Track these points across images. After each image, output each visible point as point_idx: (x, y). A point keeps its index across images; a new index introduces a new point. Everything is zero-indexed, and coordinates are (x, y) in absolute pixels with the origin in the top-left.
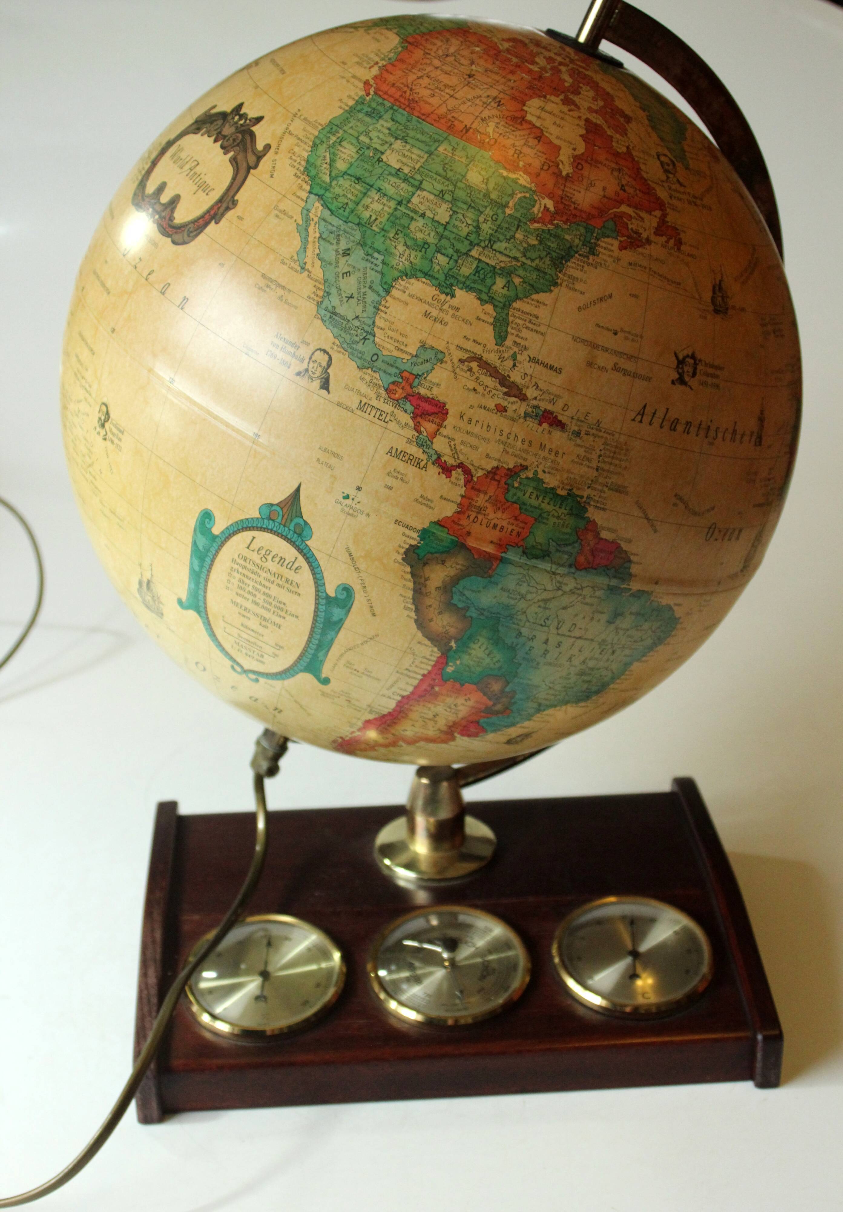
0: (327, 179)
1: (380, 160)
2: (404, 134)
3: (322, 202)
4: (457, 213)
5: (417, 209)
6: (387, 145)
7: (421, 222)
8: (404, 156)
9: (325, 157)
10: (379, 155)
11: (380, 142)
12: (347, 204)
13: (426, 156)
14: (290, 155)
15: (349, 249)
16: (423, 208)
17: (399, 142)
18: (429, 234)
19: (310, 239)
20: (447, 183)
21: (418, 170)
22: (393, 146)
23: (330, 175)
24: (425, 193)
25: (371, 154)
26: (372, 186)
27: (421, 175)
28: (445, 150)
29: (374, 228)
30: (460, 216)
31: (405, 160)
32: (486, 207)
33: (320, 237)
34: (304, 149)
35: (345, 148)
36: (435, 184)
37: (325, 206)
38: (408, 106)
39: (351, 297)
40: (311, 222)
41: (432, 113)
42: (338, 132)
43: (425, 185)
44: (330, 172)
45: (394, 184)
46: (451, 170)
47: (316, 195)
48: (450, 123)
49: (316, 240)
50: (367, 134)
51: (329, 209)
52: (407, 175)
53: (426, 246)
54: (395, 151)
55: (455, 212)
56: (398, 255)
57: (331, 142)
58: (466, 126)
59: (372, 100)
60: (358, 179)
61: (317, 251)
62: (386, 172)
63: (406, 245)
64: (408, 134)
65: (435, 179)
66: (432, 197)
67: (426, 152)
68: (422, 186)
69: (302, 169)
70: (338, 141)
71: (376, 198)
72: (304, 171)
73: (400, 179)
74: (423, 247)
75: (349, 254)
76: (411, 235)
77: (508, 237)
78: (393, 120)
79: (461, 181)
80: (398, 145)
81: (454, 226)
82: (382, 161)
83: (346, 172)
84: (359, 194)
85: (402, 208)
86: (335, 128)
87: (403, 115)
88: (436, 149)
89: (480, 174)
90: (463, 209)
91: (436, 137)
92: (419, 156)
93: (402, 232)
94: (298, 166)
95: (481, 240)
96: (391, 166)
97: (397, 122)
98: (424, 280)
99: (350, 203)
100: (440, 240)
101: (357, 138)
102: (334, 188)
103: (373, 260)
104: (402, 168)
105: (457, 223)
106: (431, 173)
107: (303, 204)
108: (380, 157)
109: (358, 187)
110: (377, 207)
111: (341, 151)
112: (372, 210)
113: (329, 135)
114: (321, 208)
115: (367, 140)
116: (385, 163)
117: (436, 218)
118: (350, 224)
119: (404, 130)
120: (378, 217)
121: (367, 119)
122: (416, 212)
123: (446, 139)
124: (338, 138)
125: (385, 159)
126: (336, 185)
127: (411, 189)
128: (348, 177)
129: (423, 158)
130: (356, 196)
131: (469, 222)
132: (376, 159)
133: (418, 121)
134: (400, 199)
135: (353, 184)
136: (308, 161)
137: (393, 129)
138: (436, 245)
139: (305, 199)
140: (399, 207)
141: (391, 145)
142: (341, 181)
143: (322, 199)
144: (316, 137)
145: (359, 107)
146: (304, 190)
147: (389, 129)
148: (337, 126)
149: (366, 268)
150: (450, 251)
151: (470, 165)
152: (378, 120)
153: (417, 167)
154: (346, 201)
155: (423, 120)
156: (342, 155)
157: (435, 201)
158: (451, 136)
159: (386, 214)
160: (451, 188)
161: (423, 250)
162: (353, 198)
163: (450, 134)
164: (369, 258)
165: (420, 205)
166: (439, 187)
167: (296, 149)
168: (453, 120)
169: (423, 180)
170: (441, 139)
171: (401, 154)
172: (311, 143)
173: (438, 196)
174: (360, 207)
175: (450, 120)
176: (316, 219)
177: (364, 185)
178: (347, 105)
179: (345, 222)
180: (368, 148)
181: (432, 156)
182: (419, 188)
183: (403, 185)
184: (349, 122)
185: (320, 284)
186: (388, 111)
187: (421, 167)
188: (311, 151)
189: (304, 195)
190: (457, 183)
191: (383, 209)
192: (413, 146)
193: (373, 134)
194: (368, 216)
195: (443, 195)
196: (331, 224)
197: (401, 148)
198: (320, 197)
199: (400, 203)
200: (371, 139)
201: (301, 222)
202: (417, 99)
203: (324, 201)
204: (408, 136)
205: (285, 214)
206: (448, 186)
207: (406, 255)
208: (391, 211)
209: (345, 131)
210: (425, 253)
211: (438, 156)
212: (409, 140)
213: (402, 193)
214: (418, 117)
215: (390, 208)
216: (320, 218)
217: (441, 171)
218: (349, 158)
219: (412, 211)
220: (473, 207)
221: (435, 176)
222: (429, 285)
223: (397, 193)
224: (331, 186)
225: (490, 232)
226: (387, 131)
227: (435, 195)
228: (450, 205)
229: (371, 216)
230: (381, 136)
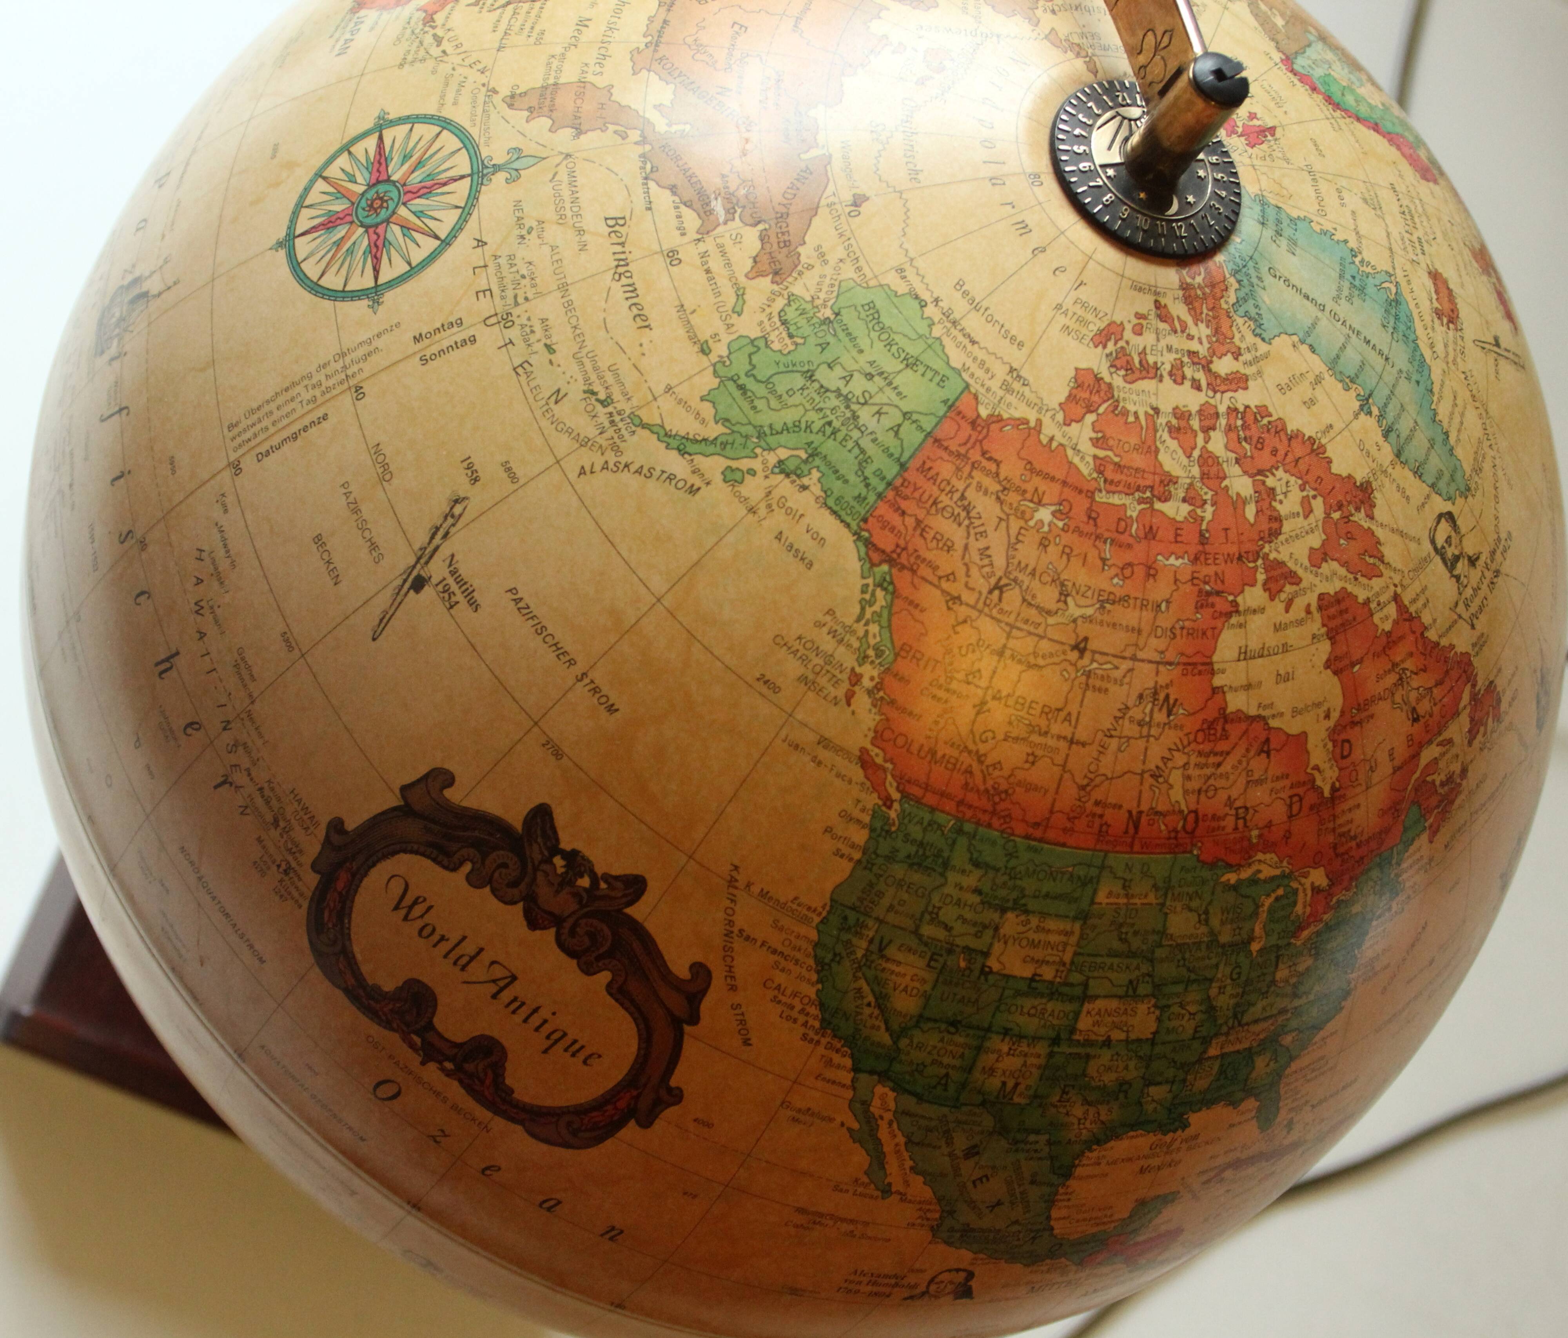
0: (887, 1039)
1: (985, 972)
2: (1015, 895)
3: (891, 1084)
4: (1169, 1006)
5: (1093, 1037)
6: (989, 932)
7: (1106, 1055)
8: (1033, 945)
9: (859, 990)
10: (980, 959)
11: (973, 930)
12: (947, 1075)
13: (1077, 925)
14: (771, 994)
15: (975, 1146)
16: (1102, 1030)
17: (1010, 915)
18: (1126, 1068)
19: (888, 1148)
20: (1135, 962)
21: (1072, 963)
22: (1002, 931)
23: (887, 1029)
24: (1100, 1004)
25: (963, 964)
26: (989, 1029)
27: (1081, 972)
28: (1110, 894)
29: (1016, 1099)
30: (1176, 1009)
31: (1038, 954)
32: (1217, 966)
33: (909, 1142)
34: (800, 977)
35: (899, 963)
36: (1112, 975)
37: (899, 1088)
38: (994, 813)
39: (999, 1203)
40: (880, 1122)
41: (1051, 812)
42: (864, 926)
43: (1095, 987)
44: (886, 1022)
45: (1033, 1011)
46: (1136, 933)
47: (871, 1072)
48: (1097, 822)
49: (903, 1148)
50: (935, 919)
51: (911, 1093)
52: (1051, 983)
53: (1125, 1087)
54: (1010, 942)
55: (1164, 1008)
56: (1075, 1121)
57: (860, 954)
58: (1130, 812)
59: (902, 815)
60: (954, 1024)
61: (909, 1163)
62: (1008, 993)
63: (1086, 1102)
64: (1022, 890)
65: (1111, 967)
66: (1114, 1004)
67: (1075, 918)
68: (1090, 992)
69: (817, 1024)
70: (874, 947)
71: (1005, 1048)
72: (822, 1028)
73: (1042, 995)
74: (1120, 1091)
75: (977, 1153)
76: (1093, 1084)
77: (1264, 990)
78: (977, 864)
79: (1160, 946)
80: (1011, 923)
81: (1169, 1031)
82: (991, 972)
83: (921, 1016)
84: (967, 1052)
85: (1065, 1048)
86: (852, 916)
87: (994, 843)
88: (1092, 903)
89: (1190, 910)
90: (1178, 995)
91: (1081, 872)
92: (1067, 934)
93: (1073, 1087)
94: (802, 1019)
95: (1221, 1025)
96: (1015, 977)
97: (987, 866)
98: (1132, 1133)
99: (951, 1072)
100: (1147, 1067)
101: (916, 932)
102: (908, 1053)
103: (1029, 1146)
104: (1039, 971)
105: (1175, 1023)
106: (1099, 960)
107: (850, 1094)
108: (984, 966)
109: (960, 1039)
110: (1012, 1063)
111: (893, 972)
112: (1004, 1073)
113: (845, 937)
114: (892, 1095)
115: (941, 934)
116: (998, 973)
117: (1133, 1036)
118: (965, 1109)
119: (1011, 883)
120: (1020, 1080)
121: (916, 877)
122: (1088, 1043)
123: (1102, 867)
124: (871, 941)
125: (996, 967)
126: (911, 1044)
127: (1069, 1007)
128: (930, 1025)
129: (1072, 933)
130: (962, 1056)
131: (1192, 1009)
132: (977, 973)
133: (1030, 848)
134: (1052, 1034)
135: (947, 1037)
136: (822, 1006)
137: (986, 889)
138: (1143, 1078)
139: (849, 1082)
140: (1056, 1049)
141: (996, 929)
142: (918, 1036)
143: (889, 1079)
144: (816, 945)
145: (884, 848)
146: (838, 1067)
147: (978, 891)
148: (853, 908)
149: (1018, 1161)
150: (1170, 1073)
151: (1168, 903)
152: (942, 875)
153: (1067, 957)
154: (943, 1071)
155: (1040, 840)
156: (899, 980)
157: (1123, 1008)
158: (1111, 855)
159: (1034, 1070)
160: (1145, 968)
161: (1121, 1096)
162: (957, 1062)
163: (1107, 852)
164: (1022, 1146)
165: (1095, 1029)
166: (1122, 978)
167: (780, 978)
168: (1098, 810)
169: (1088, 978)
170: (1094, 872)
171: (1024, 943)
172: (811, 962)
173: (1127, 996)
174: (977, 1075)
175: (1094, 815)
176: (888, 1116)
177: (971, 1032)
178: (853, 846)
179: (955, 1107)
180: (950, 952)
181: (1090, 922)
182: (1085, 997)
183: (1050, 1006)
184: (880, 894)
185: (930, 1204)
186: (954, 842)
187: (1076, 954)
188: (820, 981)
189: (846, 1077)
190: (1153, 952)
191: (1025, 1064)
192: (1044, 915)
193: (949, 914)
194: (1000, 1085)
195: (1135, 990)
196: (923, 1117)
197: (1021, 929)
198: (884, 1076)
199: (1055, 1041)
200: (947, 928)
201: (856, 1126)
202: (1004, 786)
203: (892, 1081)
204: (1024, 896)
205: (813, 1115)
206: (1138, 968)
207: (1091, 1116)
208: (1042, 1061)
209: (881, 921)
210: (1126, 1097)
211: (1101, 916)
212: (1032, 905)
213: (1055, 1022)
214: (1027, 837)
215: (1039, 1056)
216: (895, 1112)
217: (1116, 945)
218: (917, 984)
219: (1083, 1045)
220: (1195, 981)
221: (1109, 961)
222: (1142, 1135)
223: (1044, 1026)
224: (898, 1050)
225: (1232, 1002)
226: (975, 899)
227: (1120, 997)
228: (1153, 1001)
229: (1004, 1084)
230: (969, 915)
